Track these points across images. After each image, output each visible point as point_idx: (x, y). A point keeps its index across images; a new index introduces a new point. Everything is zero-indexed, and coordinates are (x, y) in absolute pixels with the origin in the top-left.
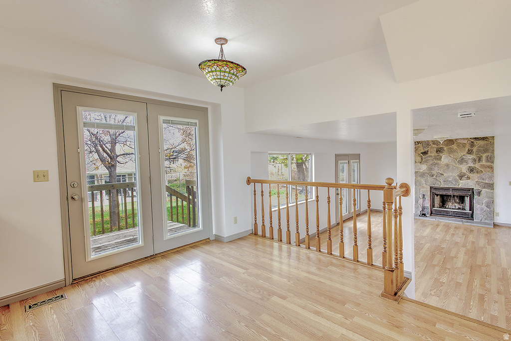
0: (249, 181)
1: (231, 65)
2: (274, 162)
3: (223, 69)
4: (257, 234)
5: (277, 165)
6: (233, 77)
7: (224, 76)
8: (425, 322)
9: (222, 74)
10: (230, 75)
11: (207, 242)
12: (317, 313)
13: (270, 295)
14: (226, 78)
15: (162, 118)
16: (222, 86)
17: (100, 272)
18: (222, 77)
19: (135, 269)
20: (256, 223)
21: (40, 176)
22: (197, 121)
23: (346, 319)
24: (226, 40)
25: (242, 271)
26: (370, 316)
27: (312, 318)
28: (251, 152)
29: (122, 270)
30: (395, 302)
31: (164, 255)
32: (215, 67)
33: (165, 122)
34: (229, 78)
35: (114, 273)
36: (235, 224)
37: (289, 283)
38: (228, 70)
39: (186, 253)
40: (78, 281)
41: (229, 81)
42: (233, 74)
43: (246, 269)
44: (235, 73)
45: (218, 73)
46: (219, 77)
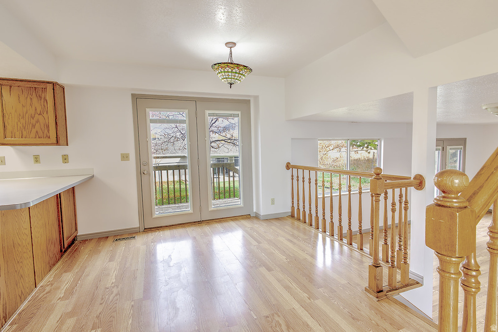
0: (288, 166)
1: (232, 66)
2: (367, 147)
3: (226, 70)
4: (294, 217)
5: (372, 151)
6: (237, 75)
7: (228, 75)
8: (390, 324)
9: (226, 74)
10: (233, 74)
11: (248, 217)
12: (287, 288)
13: (260, 266)
14: (230, 77)
15: (207, 112)
16: (231, 84)
17: (161, 227)
18: (227, 77)
19: (183, 229)
20: (293, 206)
21: (125, 157)
22: (239, 113)
23: (309, 299)
24: (235, 44)
25: (255, 243)
26: (336, 303)
27: (279, 290)
28: (292, 139)
29: (175, 228)
30: (375, 299)
31: (209, 222)
32: (220, 69)
33: (210, 115)
34: (233, 77)
35: (170, 229)
36: (272, 204)
37: (285, 261)
38: (230, 70)
39: (225, 224)
40: (148, 230)
41: (234, 79)
42: (236, 73)
43: (259, 242)
44: (238, 71)
45: (223, 74)
46: (225, 77)
